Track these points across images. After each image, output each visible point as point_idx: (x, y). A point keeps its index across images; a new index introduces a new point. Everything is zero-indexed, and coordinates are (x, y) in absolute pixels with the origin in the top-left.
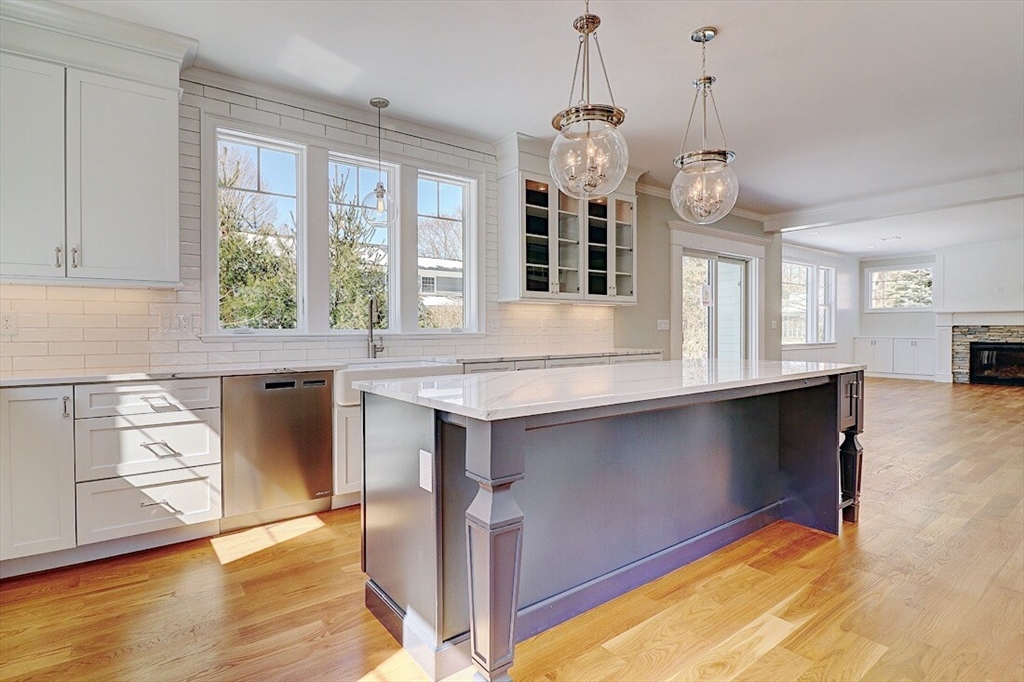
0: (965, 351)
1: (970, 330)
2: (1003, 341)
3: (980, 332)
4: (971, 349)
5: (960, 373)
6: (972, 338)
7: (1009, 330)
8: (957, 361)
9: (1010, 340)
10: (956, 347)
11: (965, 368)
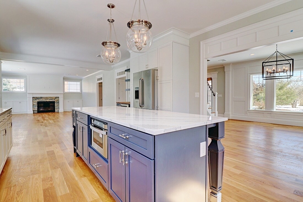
0: (36, 104)
1: (37, 98)
2: (46, 101)
3: (40, 99)
4: (38, 104)
5: (35, 110)
6: (38, 100)
7: (47, 98)
8: (34, 107)
9: (47, 101)
10: (33, 103)
11: (36, 109)
